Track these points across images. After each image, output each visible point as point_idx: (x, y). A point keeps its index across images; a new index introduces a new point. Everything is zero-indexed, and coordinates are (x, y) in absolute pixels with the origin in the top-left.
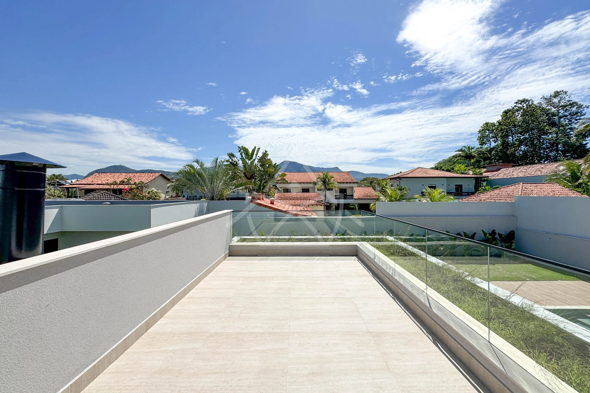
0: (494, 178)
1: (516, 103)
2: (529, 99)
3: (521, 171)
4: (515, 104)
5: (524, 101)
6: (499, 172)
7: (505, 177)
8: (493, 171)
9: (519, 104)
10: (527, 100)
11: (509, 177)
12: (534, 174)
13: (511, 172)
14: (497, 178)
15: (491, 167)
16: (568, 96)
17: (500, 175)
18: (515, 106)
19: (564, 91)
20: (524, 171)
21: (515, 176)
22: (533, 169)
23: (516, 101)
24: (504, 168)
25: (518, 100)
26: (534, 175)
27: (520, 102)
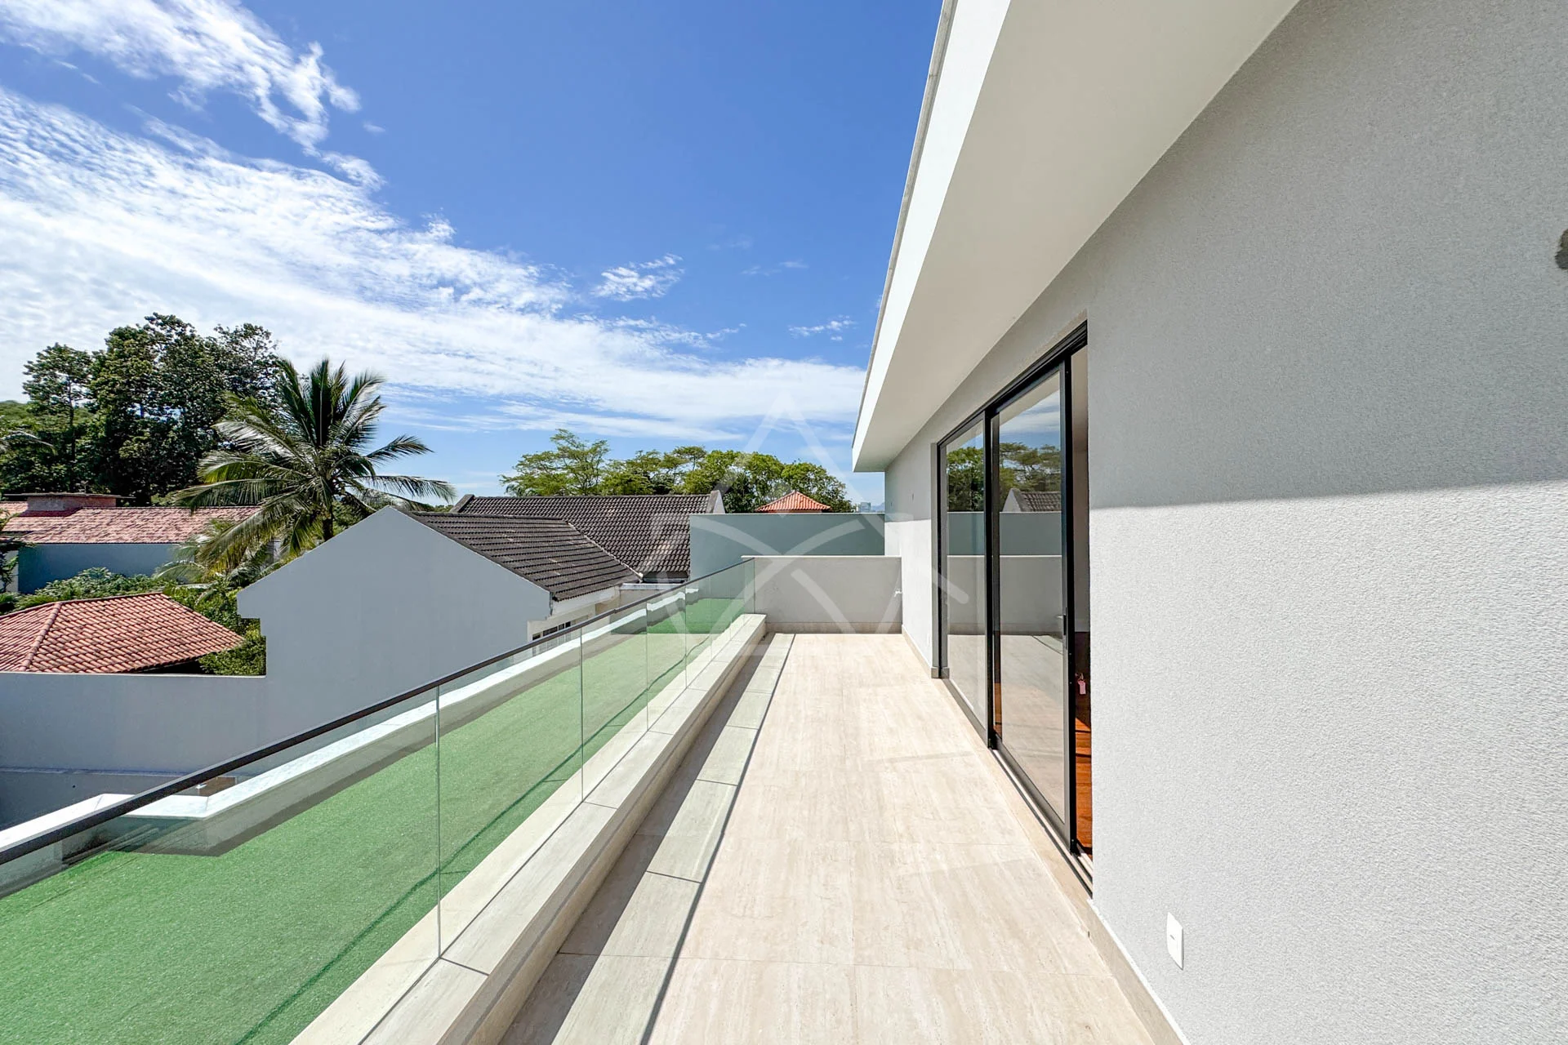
0: (48, 539)
1: (151, 320)
2: (185, 322)
3: (133, 525)
4: (147, 322)
5: (171, 322)
6: (71, 518)
7: (83, 539)
8: (51, 514)
9: (158, 324)
10: (179, 323)
11: (93, 540)
12: (160, 537)
13: (106, 521)
14: (56, 540)
15: (45, 500)
16: (272, 344)
17: (71, 530)
18: (147, 328)
19: (265, 330)
20: (141, 523)
21: (111, 539)
22: (165, 519)
23: (151, 315)
24: (90, 506)
25: (155, 314)
26: (159, 541)
27: (160, 321)
